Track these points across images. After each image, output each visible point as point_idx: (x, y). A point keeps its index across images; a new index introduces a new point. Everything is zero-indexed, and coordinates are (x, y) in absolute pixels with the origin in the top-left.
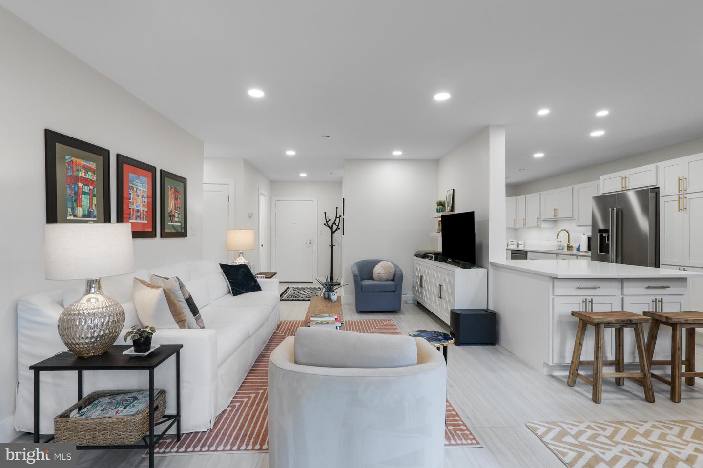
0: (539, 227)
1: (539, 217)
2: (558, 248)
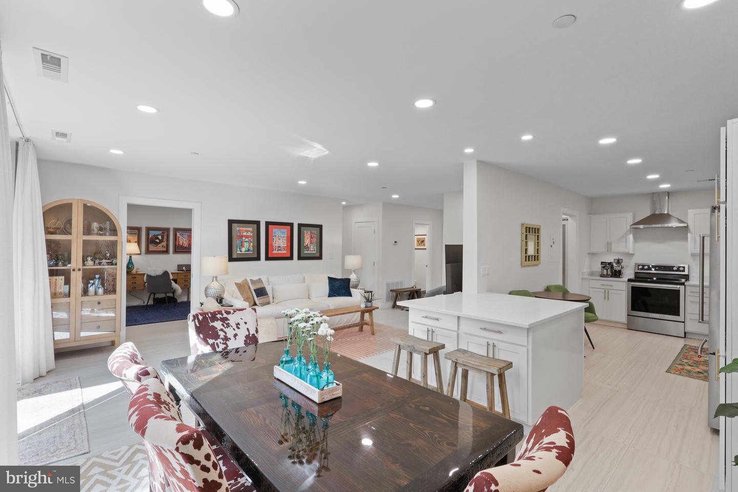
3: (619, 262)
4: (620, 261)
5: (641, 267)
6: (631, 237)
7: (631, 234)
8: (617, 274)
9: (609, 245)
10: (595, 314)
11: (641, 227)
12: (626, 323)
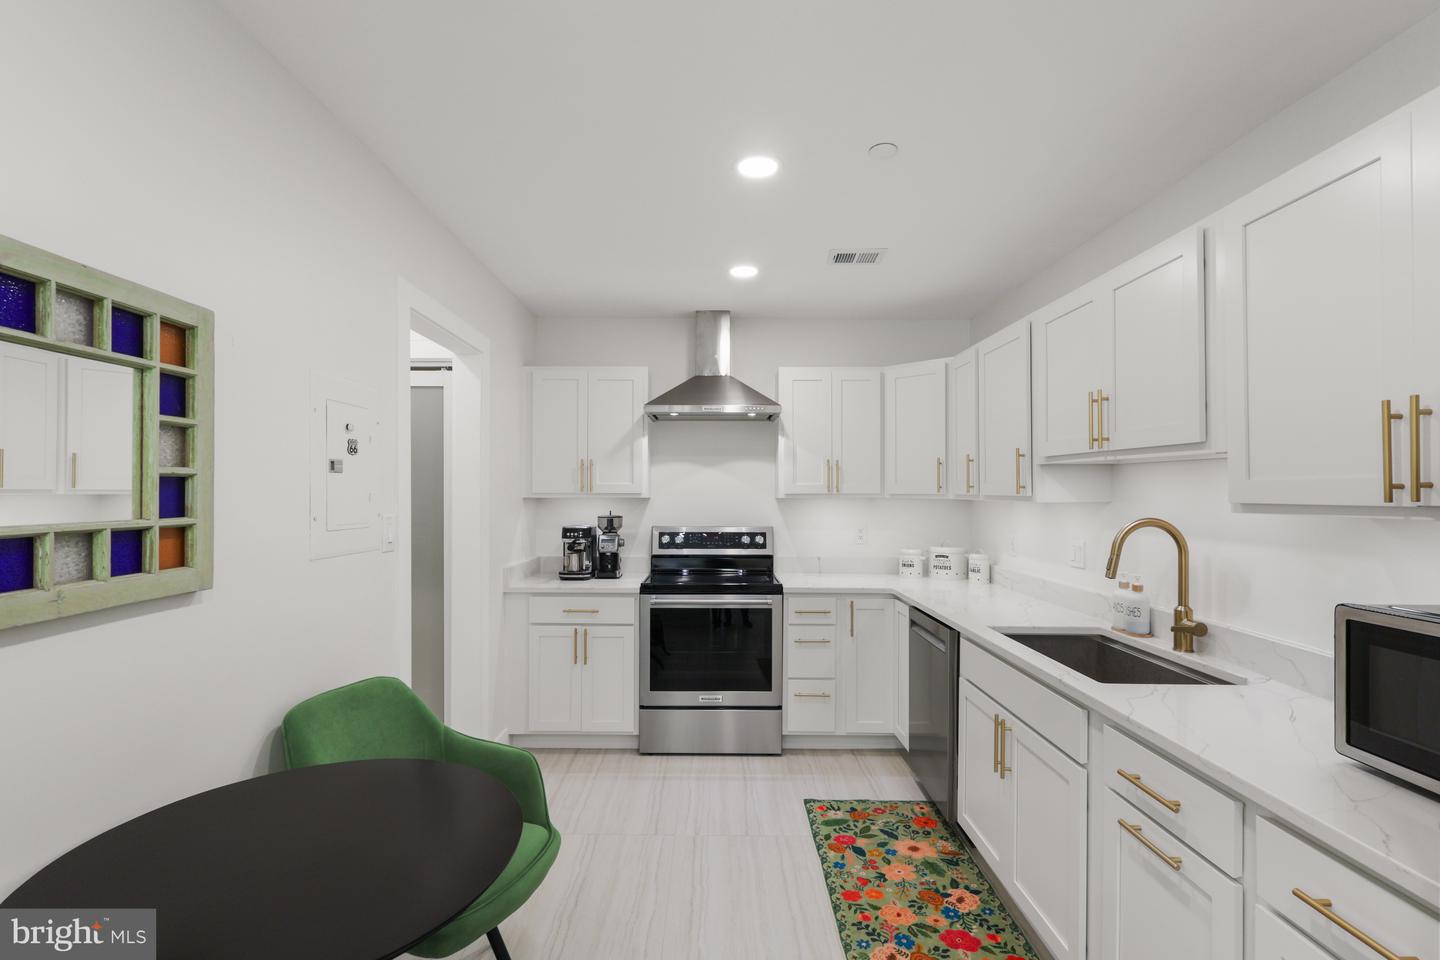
0: (1029, 499)
1: (1025, 450)
2: (1121, 620)
3: (611, 525)
4: (616, 523)
5: (666, 539)
6: (645, 441)
7: (644, 435)
8: (607, 566)
9: (586, 468)
10: (547, 825)
11: (676, 410)
12: (637, 733)
